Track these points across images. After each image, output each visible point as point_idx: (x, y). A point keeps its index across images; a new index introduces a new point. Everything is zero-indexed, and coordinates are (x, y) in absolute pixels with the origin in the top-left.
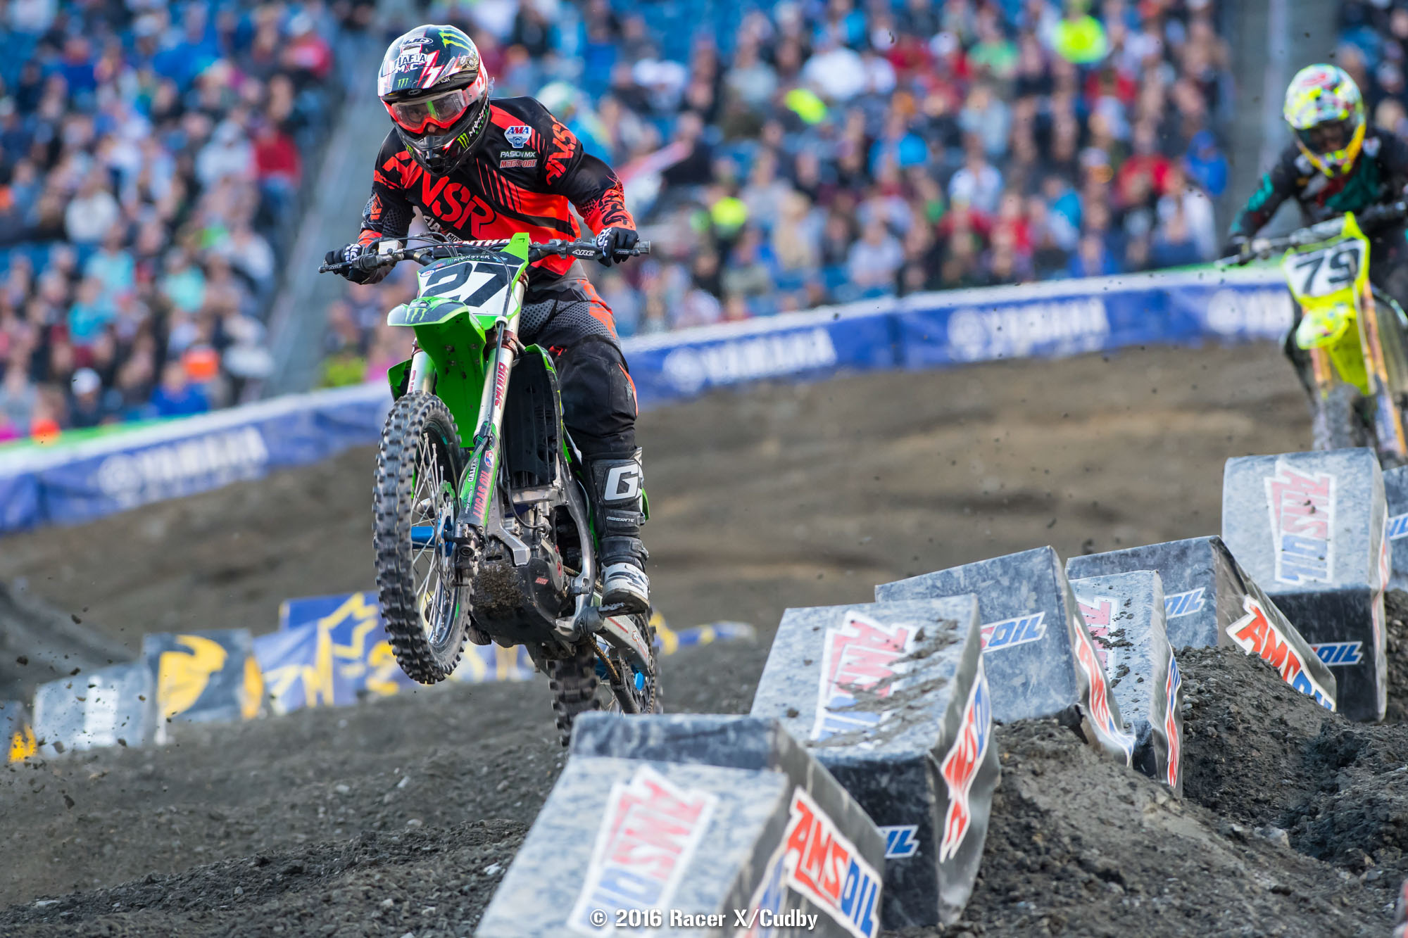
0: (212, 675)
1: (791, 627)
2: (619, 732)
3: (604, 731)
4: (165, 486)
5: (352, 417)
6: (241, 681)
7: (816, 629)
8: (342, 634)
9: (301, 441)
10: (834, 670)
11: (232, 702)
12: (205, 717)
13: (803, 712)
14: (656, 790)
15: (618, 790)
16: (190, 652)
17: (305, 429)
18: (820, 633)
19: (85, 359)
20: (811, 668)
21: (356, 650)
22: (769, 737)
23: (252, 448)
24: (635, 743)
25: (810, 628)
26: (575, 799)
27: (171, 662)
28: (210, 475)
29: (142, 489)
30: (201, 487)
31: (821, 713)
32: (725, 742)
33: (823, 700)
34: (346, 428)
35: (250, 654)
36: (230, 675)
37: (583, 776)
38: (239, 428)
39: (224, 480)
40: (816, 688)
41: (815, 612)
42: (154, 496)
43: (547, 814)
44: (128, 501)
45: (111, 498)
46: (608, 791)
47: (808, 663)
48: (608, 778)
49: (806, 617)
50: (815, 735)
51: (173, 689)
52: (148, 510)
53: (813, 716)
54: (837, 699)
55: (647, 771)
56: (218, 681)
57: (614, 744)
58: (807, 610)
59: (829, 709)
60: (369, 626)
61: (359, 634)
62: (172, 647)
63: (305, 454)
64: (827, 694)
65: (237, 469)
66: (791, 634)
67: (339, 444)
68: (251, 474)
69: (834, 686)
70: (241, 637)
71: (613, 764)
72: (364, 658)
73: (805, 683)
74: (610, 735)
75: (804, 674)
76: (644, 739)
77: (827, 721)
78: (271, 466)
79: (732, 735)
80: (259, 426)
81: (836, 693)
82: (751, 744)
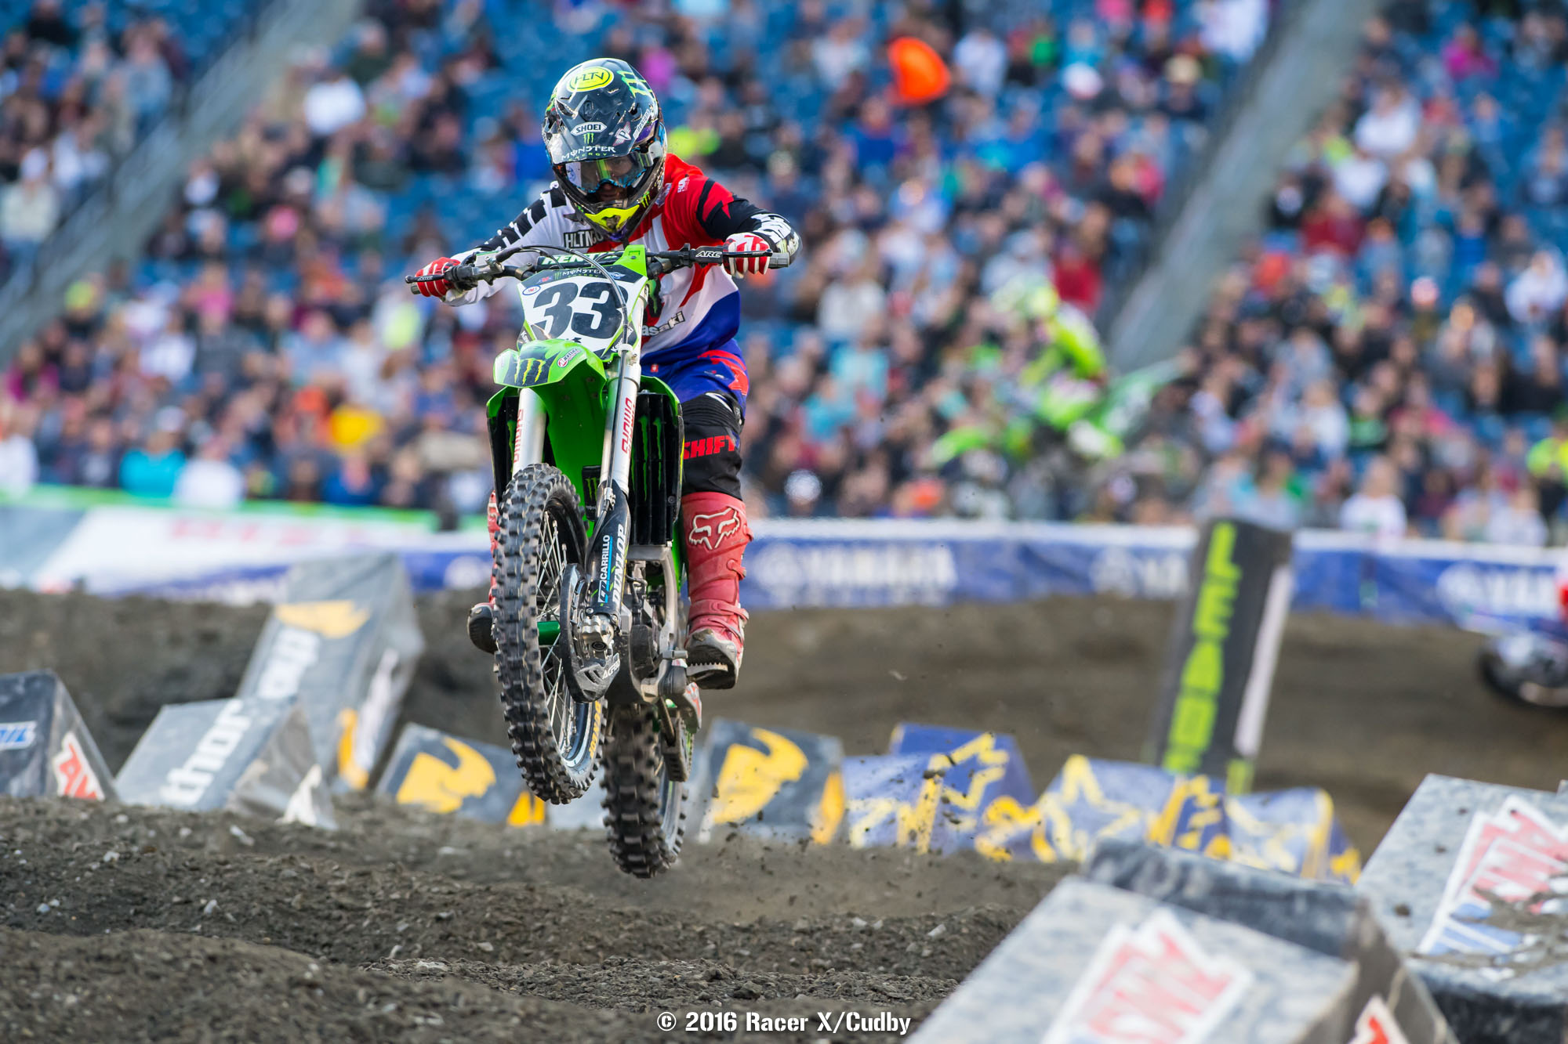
0: (786, 784)
1: (1429, 800)
2: (1149, 869)
3: (1129, 862)
4: (831, 592)
5: (1063, 559)
6: (819, 799)
7: (1463, 811)
8: (960, 777)
9: (997, 574)
10: (1472, 868)
11: (803, 822)
12: (764, 832)
13: (1417, 911)
14: (1171, 948)
15: (1119, 936)
16: (765, 750)
17: (1006, 561)
18: (1465, 817)
19: (809, 463)
20: (1442, 859)
21: (972, 801)
22: (1350, 920)
23: (940, 571)
24: (1167, 887)
25: (1455, 807)
26: (1059, 935)
27: (740, 759)
28: (884, 591)
29: (803, 590)
30: (873, 602)
31: (1442, 918)
32: (1289, 913)
33: (1447, 906)
34: (1054, 571)
35: (836, 769)
36: (807, 788)
37: (1077, 907)
38: (930, 544)
39: (899, 599)
40: (1442, 885)
41: (1468, 788)
42: (816, 600)
43: (1013, 946)
44: (784, 599)
45: (765, 593)
46: (1103, 932)
47: (1441, 850)
48: (1109, 919)
49: (1454, 791)
50: (1426, 946)
51: (733, 791)
52: (802, 614)
53: (1429, 920)
54: (1467, 906)
55: (1165, 920)
56: (790, 793)
57: (1140, 882)
58: (1457, 782)
59: (1454, 917)
60: (994, 774)
61: (979, 784)
62: (744, 740)
63: (999, 589)
64: (1455, 896)
65: (916, 591)
66: (1428, 808)
67: (1041, 587)
68: (932, 599)
69: (1467, 889)
70: (830, 748)
71: (1126, 903)
72: (981, 810)
73: (1429, 875)
74: (1137, 870)
75: (1428, 862)
76: (1181, 884)
77: (1448, 932)
78: (957, 596)
79: (1300, 906)
80: (955, 547)
81: (1468, 898)
82: (1324, 923)
